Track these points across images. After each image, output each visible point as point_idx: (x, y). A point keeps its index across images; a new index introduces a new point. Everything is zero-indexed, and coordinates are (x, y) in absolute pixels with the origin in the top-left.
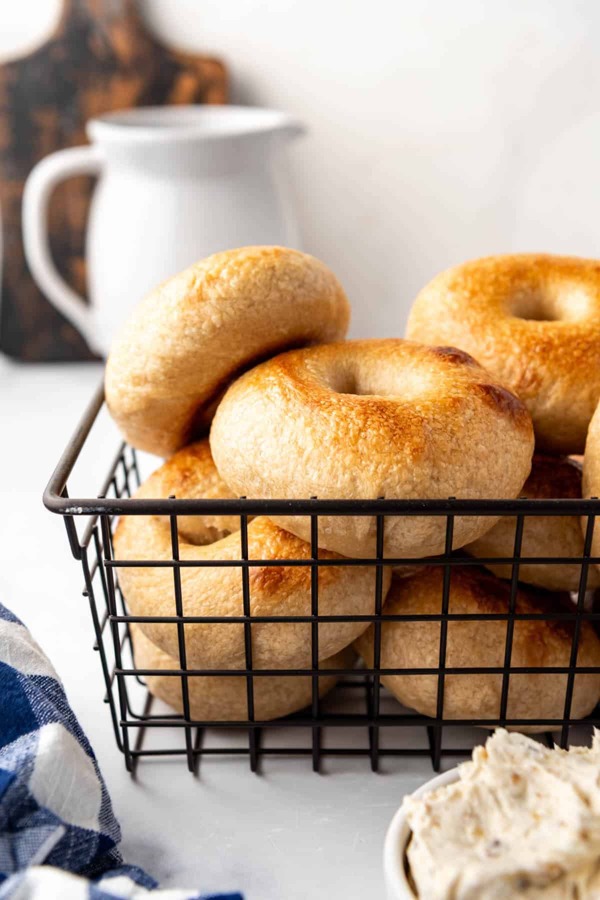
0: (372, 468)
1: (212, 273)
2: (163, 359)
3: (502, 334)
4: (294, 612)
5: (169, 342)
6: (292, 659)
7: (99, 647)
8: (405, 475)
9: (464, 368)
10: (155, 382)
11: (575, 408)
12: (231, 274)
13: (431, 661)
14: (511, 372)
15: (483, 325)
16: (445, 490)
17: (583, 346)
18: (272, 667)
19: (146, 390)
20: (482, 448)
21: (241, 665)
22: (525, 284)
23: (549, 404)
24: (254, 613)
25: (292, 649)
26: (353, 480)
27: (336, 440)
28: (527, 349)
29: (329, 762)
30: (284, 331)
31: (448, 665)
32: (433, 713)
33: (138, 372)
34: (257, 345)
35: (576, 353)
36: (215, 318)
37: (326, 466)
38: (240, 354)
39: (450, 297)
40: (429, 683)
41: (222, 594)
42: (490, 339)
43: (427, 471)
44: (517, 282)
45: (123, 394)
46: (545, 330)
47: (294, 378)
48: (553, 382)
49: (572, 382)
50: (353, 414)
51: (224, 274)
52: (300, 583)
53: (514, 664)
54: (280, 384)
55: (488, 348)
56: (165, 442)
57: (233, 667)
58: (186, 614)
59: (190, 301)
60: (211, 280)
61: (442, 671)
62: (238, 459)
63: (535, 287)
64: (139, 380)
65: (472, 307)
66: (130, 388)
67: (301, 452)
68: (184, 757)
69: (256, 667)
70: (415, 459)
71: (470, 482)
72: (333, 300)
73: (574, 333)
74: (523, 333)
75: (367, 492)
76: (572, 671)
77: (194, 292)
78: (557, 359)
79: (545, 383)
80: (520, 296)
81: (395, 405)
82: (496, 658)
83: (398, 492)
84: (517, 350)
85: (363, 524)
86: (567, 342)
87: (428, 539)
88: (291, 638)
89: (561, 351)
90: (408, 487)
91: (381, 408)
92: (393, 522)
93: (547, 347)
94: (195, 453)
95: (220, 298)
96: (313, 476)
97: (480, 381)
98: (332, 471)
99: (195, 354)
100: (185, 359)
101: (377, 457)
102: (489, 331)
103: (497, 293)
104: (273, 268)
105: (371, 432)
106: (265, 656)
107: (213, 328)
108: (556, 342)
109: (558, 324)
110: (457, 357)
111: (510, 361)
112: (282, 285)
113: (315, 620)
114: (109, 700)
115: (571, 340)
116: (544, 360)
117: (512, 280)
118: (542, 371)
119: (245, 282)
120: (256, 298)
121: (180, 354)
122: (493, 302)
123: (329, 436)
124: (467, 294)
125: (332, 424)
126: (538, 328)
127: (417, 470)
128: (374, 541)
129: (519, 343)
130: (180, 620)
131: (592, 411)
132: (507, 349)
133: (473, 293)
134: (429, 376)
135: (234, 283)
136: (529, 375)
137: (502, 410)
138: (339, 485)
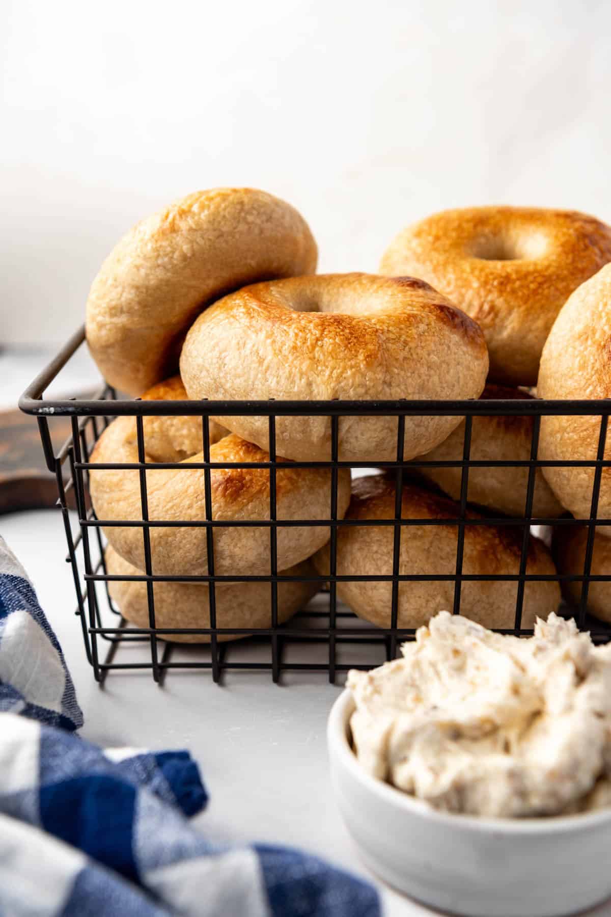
0: (327, 373)
1: (185, 207)
2: (137, 288)
3: (463, 271)
4: (254, 517)
5: (143, 272)
6: (252, 566)
7: (72, 559)
8: (358, 380)
9: (421, 292)
10: (130, 312)
11: (531, 336)
12: (202, 208)
13: (387, 570)
14: (470, 305)
15: (446, 264)
16: (396, 393)
17: (540, 279)
18: (234, 574)
19: (122, 320)
20: (434, 358)
21: (203, 571)
22: (487, 230)
23: (505, 334)
24: (216, 517)
25: (252, 556)
26: (309, 384)
27: (295, 348)
28: (486, 283)
29: (288, 677)
30: (253, 263)
31: (402, 572)
32: (388, 624)
33: (114, 303)
34: (226, 275)
35: (532, 286)
36: (186, 248)
37: (284, 372)
38: (211, 284)
39: (415, 243)
40: (384, 590)
41: (187, 502)
42: (451, 276)
43: (380, 376)
44: (479, 229)
45: (101, 326)
46: (503, 267)
47: (259, 300)
48: (510, 312)
49: (528, 312)
50: (311, 326)
51: (195, 209)
52: (260, 491)
54: (245, 306)
55: (449, 284)
56: (141, 376)
57: (196, 573)
58: (151, 518)
59: (163, 233)
60: (183, 213)
61: (395, 578)
62: (204, 373)
63: (496, 233)
64: (115, 311)
65: (436, 250)
66: (107, 320)
67: (261, 361)
68: (150, 671)
69: (218, 573)
70: (369, 365)
71: (422, 388)
72: (300, 237)
73: (531, 268)
74: (482, 270)
75: (322, 393)
76: (522, 579)
77: (167, 225)
78: (513, 292)
79: (502, 314)
80: (483, 240)
81: (351, 318)
82: (450, 568)
83: (352, 395)
84: (475, 285)
85: (318, 425)
86: (524, 276)
87: (379, 445)
88: (251, 543)
89: (518, 284)
90: (361, 391)
91: (338, 321)
92: (348, 423)
93: (505, 281)
94: (168, 385)
95: (191, 229)
96: (272, 383)
97: (436, 302)
98: (290, 378)
99: (167, 282)
100: (158, 288)
101: (331, 363)
102: (450, 268)
103: (459, 237)
104: (242, 203)
105: (327, 342)
106: (226, 562)
107: (184, 258)
108: (514, 276)
109: (517, 262)
110: (416, 284)
111: (469, 294)
112: (250, 218)
113: (274, 524)
114: (80, 612)
115: (527, 275)
116: (501, 292)
117: (475, 226)
118: (500, 302)
119: (216, 214)
120: (225, 229)
121: (153, 282)
122: (456, 245)
123: (289, 344)
124: (430, 239)
125: (292, 334)
126: (497, 266)
127: (369, 375)
128: (329, 445)
129: (478, 279)
130: (146, 524)
131: (546, 338)
132: (467, 284)
133: (437, 238)
134: (387, 298)
135: (204, 215)
136: (486, 307)
137: (455, 326)
138: (296, 389)
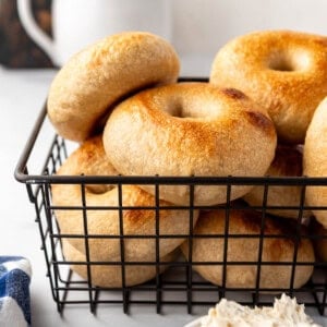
0: (188, 159)
1: (105, 49)
2: (78, 95)
3: (262, 78)
5: (81, 86)
6: (145, 256)
7: (44, 248)
8: (206, 163)
9: (239, 102)
10: (74, 107)
11: (300, 121)
12: (115, 50)
13: (220, 258)
14: (266, 101)
15: (252, 73)
16: (227, 171)
17: (306, 87)
18: (135, 261)
19: (69, 111)
20: (247, 148)
21: (119, 259)
22: (276, 50)
23: (286, 119)
24: (125, 233)
25: (145, 252)
26: (178, 165)
27: (169, 144)
28: (275, 88)
29: (165, 308)
30: (143, 79)
31: (229, 260)
32: (221, 284)
33: (64, 101)
34: (128, 87)
35: (302, 91)
36: (106, 74)
37: (163, 158)
38: (119, 93)
39: (235, 56)
40: (219, 269)
41: (108, 222)
42: (255, 82)
43: (217, 161)
44: (272, 49)
45: (56, 112)
46: (285, 77)
47: (148, 107)
48: (289, 105)
49: (298, 107)
50: (178, 129)
51: (111, 49)
52: (150, 217)
53: (264, 259)
54: (140, 111)
55: (254, 86)
58: (90, 233)
59: (93, 65)
60: (104, 53)
61: (225, 263)
62: (117, 151)
63: (281, 51)
64: (65, 106)
65: (247, 63)
66: (60, 109)
67: (150, 150)
68: (88, 305)
69: (126, 260)
70: (211, 155)
71: (240, 166)
73: (301, 79)
75: (185, 172)
77: (95, 60)
78: (291, 94)
79: (285, 107)
80: (273, 56)
81: (201, 124)
83: (201, 173)
84: (269, 88)
85: (183, 189)
86: (297, 84)
88: (145, 246)
89: (293, 89)
90: (207, 170)
91: (194, 126)
92: (198, 188)
93: (286, 87)
95: (109, 64)
96: (157, 163)
97: (248, 110)
98: (167, 161)
99: (95, 93)
100: (89, 96)
101: (190, 154)
102: (255, 77)
103: (260, 55)
104: (138, 46)
105: (187, 140)
107: (105, 80)
108: (291, 84)
109: (292, 73)
110: (236, 95)
111: (266, 94)
112: (142, 56)
113: (157, 237)
114: (49, 275)
115: (298, 83)
116: (284, 94)
117: (269, 48)
118: (283, 100)
119: (123, 54)
120: (128, 63)
121: (87, 93)
122: (258, 60)
124: (244, 55)
125: (167, 136)
126: (281, 75)
127: (212, 161)
128: (188, 197)
129: (271, 84)
130: (86, 237)
131: (309, 122)
132: (264, 88)
133: (247, 55)
134: (220, 107)
135: (116, 55)
136: (275, 103)
137: (259, 126)
138: (170, 168)
